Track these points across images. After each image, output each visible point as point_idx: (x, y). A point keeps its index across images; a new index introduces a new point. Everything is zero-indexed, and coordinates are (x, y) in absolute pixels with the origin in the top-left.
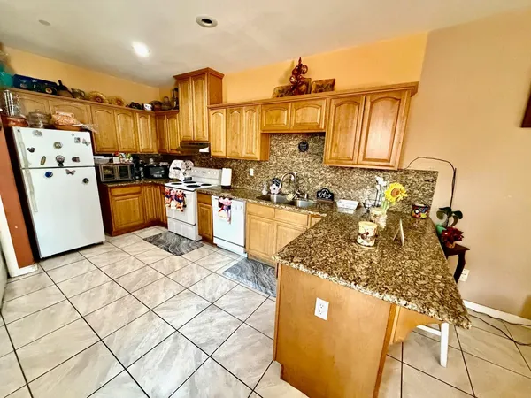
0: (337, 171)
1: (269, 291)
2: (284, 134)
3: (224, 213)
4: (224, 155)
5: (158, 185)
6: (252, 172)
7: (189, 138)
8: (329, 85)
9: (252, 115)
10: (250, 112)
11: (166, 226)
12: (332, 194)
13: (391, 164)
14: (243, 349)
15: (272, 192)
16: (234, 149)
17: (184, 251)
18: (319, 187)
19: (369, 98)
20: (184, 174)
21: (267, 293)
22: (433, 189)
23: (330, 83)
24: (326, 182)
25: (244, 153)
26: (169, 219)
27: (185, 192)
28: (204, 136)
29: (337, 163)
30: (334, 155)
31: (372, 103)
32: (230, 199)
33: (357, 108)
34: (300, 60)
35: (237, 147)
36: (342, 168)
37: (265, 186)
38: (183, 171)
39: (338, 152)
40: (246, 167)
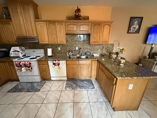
0: (91, 46)
1: (86, 88)
2: (72, 34)
3: (56, 67)
4: (48, 43)
5: (6, 61)
6: (59, 49)
7: (24, 36)
8: (87, 18)
9: (61, 26)
10: (60, 25)
11: (18, 80)
12: (90, 53)
13: (108, 43)
14: (98, 111)
15: (70, 55)
16: (53, 40)
17: (40, 88)
18: (85, 51)
19: (103, 23)
20: (22, 53)
21: (85, 89)
22: (113, 48)
23: (87, 17)
24: (88, 49)
25: (58, 42)
26: (19, 77)
27: (31, 62)
28: (33, 34)
29: (94, 43)
30: (93, 41)
31: (104, 25)
32: (59, 61)
33: (100, 26)
34: (78, 7)
35: (54, 39)
36: (92, 45)
37: (68, 53)
38: (21, 52)
39: (95, 40)
40: (56, 47)
